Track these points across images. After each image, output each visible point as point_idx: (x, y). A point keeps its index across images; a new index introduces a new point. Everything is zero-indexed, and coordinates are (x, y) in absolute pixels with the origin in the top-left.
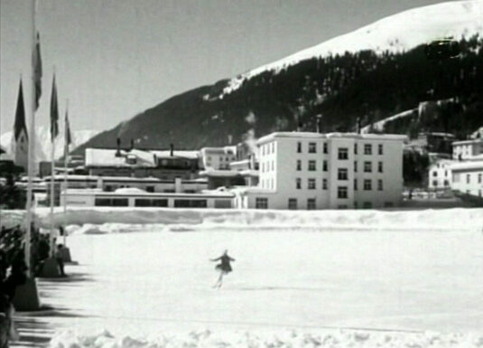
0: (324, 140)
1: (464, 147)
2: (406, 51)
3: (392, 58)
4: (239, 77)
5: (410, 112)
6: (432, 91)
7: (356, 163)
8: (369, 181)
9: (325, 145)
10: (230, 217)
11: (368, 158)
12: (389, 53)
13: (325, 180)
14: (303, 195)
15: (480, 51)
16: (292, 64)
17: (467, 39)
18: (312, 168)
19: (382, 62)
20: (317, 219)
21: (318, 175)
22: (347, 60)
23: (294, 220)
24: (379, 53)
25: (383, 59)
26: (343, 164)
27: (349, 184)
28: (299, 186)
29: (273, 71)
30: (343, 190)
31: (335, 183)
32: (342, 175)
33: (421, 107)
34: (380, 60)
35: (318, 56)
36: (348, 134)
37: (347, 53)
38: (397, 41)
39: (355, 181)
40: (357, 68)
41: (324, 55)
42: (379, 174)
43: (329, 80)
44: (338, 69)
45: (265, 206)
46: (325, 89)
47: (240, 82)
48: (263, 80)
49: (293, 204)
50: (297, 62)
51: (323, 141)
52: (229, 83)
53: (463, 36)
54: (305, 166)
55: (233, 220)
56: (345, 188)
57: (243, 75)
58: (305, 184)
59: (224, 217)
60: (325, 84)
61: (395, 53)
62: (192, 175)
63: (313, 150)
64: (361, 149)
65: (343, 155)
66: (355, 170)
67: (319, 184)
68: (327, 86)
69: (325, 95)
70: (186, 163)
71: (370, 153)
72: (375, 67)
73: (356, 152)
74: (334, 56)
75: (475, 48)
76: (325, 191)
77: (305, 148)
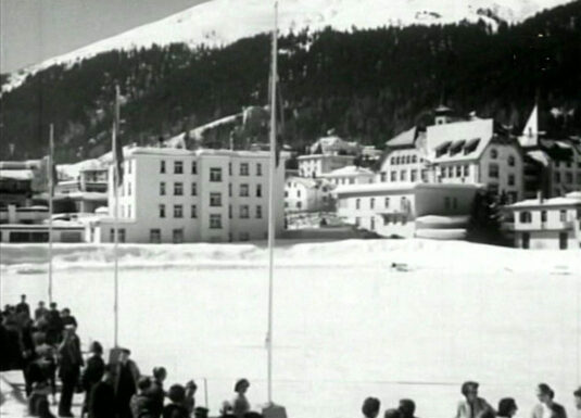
0: (194, 158)
1: (312, 162)
2: (225, 45)
3: (209, 53)
4: (21, 73)
5: (232, 118)
6: (257, 93)
7: (230, 185)
8: (246, 207)
9: (194, 163)
10: (84, 253)
11: (244, 180)
12: (205, 48)
13: (194, 207)
14: (168, 225)
15: (311, 48)
16: (88, 57)
17: (296, 33)
18: (178, 192)
19: (197, 58)
20: (189, 255)
21: (186, 200)
22: (154, 55)
23: (162, 257)
24: (192, 47)
25: (197, 55)
26: (216, 187)
27: (223, 211)
28: (162, 214)
29: (63, 65)
30: (215, 219)
31: (206, 210)
32: (215, 201)
33: (246, 113)
34: (195, 55)
35: (119, 48)
36: (222, 151)
37: (154, 46)
38: (214, 33)
39: (230, 207)
40: (167, 64)
41: (127, 47)
42: (257, 198)
43: (133, 78)
44: (144, 65)
45: (123, 240)
46: (128, 89)
47: (23, 78)
48: (52, 77)
49: (155, 236)
50: (94, 55)
51: (191, 159)
52: (9, 79)
53: (291, 30)
54: (170, 189)
55: (88, 258)
56: (219, 216)
57: (26, 70)
58: (169, 211)
59: (77, 254)
60: (128, 82)
61: (211, 47)
62: (28, 201)
63: (179, 170)
64: (236, 169)
65: (215, 176)
66: (230, 195)
67: (187, 211)
68: (130, 85)
69: (129, 95)
70: (15, 186)
71: (247, 174)
72: (188, 63)
73: (231, 174)
74: (139, 49)
75: (304, 43)
76: (194, 220)
77: (170, 167)
